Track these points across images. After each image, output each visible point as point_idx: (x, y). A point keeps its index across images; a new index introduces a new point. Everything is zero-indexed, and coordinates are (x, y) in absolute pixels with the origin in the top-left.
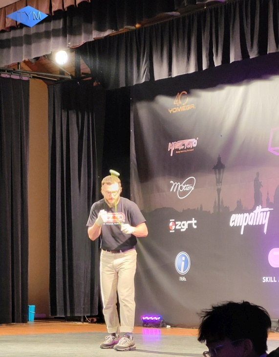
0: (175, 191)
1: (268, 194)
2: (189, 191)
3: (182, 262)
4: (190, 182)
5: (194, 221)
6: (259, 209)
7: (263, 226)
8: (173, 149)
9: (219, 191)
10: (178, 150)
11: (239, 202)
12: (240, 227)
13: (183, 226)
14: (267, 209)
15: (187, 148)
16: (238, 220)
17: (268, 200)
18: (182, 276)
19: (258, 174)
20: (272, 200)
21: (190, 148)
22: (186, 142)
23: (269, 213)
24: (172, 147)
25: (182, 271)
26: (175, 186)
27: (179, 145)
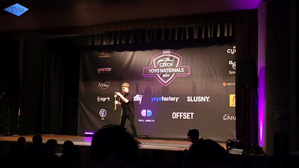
0: (100, 86)
1: (142, 90)
2: (107, 87)
3: (102, 113)
4: (108, 84)
6: (137, 95)
7: (139, 101)
8: (100, 71)
10: (102, 71)
14: (141, 96)
15: (106, 71)
17: (142, 92)
18: (103, 118)
19: (138, 83)
20: (143, 93)
21: (108, 71)
22: (106, 69)
23: (142, 97)
24: (99, 70)
25: (102, 116)
26: (100, 85)
27: (103, 70)
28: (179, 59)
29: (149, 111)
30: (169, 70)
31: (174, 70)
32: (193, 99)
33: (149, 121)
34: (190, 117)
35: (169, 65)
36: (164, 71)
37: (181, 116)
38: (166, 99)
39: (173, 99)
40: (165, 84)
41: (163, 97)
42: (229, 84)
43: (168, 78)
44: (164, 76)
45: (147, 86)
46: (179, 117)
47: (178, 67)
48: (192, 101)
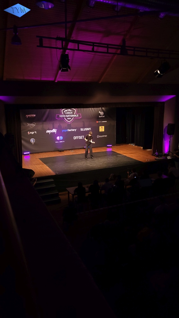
2: (34, 126)
3: (32, 141)
4: (34, 124)
5: (36, 132)
6: (54, 129)
7: (55, 132)
9: (43, 126)
11: (49, 128)
12: (49, 133)
13: (33, 133)
15: (32, 117)
16: (48, 131)
17: (56, 128)
19: (53, 123)
22: (32, 115)
23: (56, 130)
24: (27, 116)
25: (33, 142)
26: (29, 124)
27: (30, 116)
28: (75, 110)
29: (61, 137)
30: (71, 116)
31: (73, 116)
32: (83, 129)
33: (61, 142)
34: (82, 138)
35: (70, 113)
36: (68, 116)
37: (78, 138)
38: (70, 130)
39: (73, 130)
40: (69, 123)
41: (68, 130)
42: (99, 122)
43: (70, 120)
44: (68, 119)
45: (59, 124)
46: (77, 138)
47: (75, 114)
48: (83, 130)
